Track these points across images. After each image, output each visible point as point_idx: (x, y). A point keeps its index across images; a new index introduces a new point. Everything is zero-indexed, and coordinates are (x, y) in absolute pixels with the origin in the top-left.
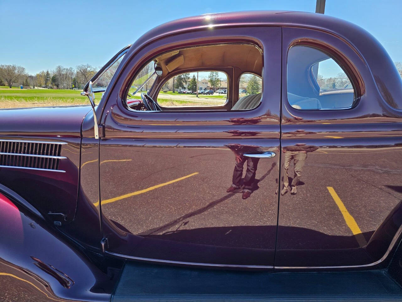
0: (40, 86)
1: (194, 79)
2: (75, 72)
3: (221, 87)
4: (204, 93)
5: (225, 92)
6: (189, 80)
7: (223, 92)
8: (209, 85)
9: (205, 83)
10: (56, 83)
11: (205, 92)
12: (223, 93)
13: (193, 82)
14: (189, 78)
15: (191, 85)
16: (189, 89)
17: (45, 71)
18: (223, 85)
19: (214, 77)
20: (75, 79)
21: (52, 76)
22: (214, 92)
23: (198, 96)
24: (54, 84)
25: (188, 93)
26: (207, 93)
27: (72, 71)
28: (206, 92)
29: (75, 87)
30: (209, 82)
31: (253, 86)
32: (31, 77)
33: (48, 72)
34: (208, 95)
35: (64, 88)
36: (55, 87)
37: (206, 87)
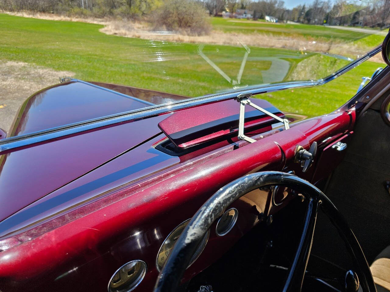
0: (293, 21)
2: (332, 6)
10: (309, 18)
17: (302, 5)
20: (328, 14)
21: (306, 10)
24: (306, 18)
27: (329, 4)
29: (326, 23)
32: (288, 11)
33: (304, 6)
35: (314, 24)
36: (306, 21)
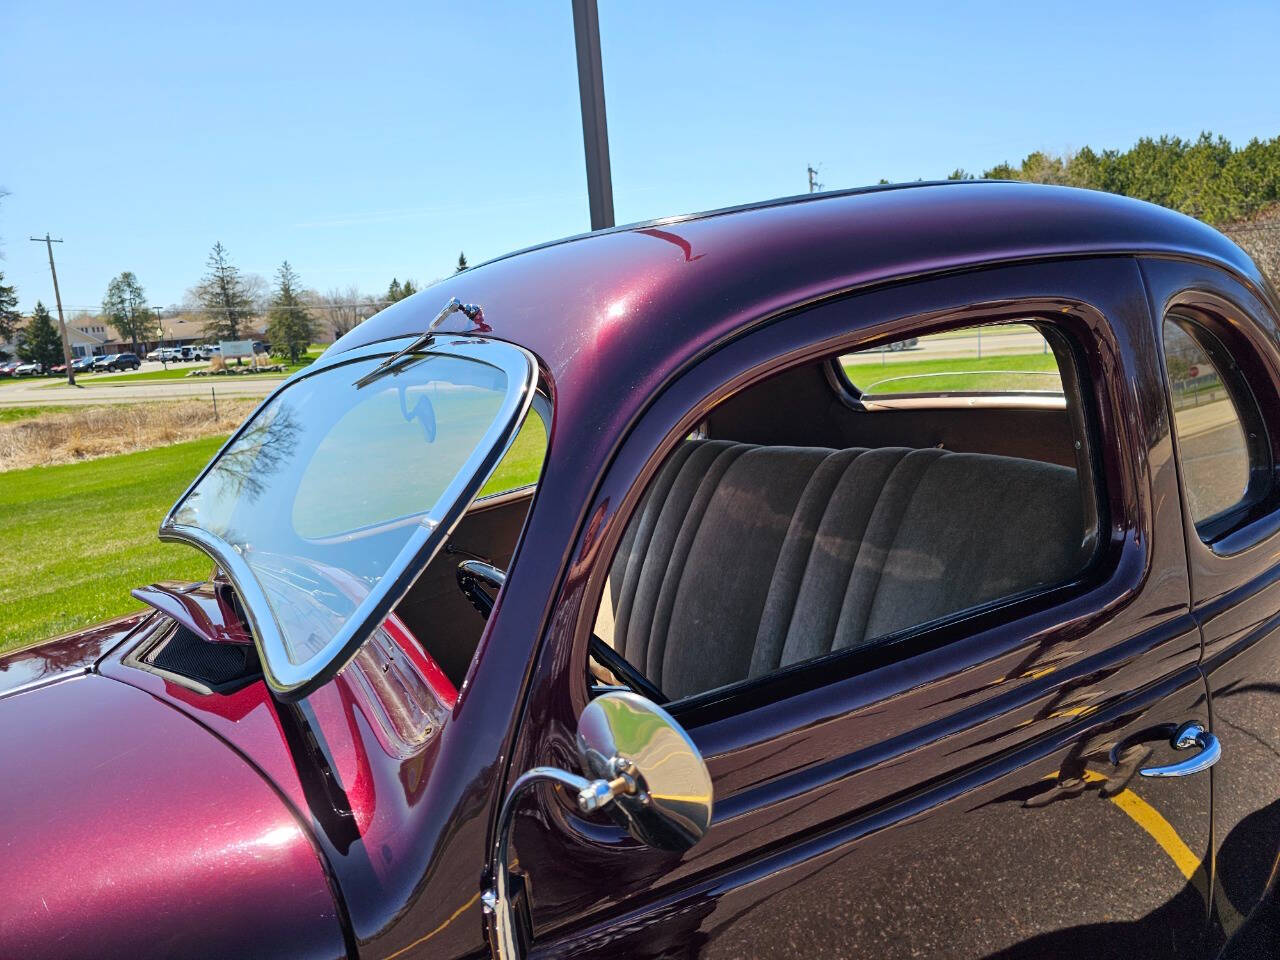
1: (43, 319)
3: (167, 337)
4: (100, 366)
5: (186, 353)
6: (18, 325)
7: (180, 356)
8: (113, 333)
9: (90, 330)
11: (98, 364)
12: (180, 360)
13: (38, 329)
14: (16, 317)
15: (34, 343)
16: (27, 360)
18: (171, 331)
19: (127, 304)
22: (142, 358)
23: (76, 378)
25: (24, 375)
26: (111, 365)
28: (105, 363)
30: (109, 323)
31: (289, 327)
34: (118, 373)
37: (100, 342)
